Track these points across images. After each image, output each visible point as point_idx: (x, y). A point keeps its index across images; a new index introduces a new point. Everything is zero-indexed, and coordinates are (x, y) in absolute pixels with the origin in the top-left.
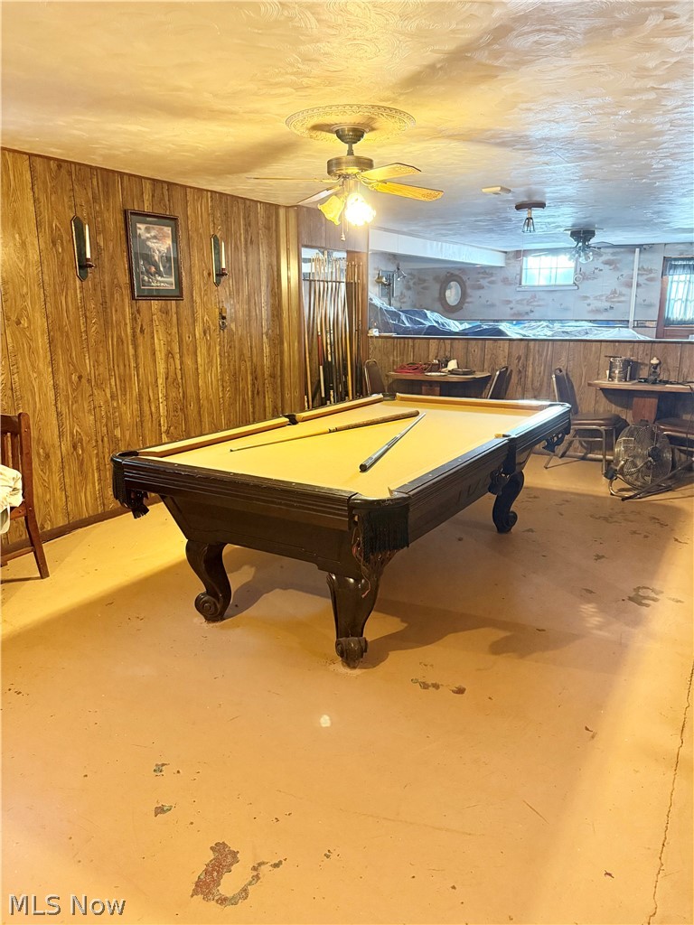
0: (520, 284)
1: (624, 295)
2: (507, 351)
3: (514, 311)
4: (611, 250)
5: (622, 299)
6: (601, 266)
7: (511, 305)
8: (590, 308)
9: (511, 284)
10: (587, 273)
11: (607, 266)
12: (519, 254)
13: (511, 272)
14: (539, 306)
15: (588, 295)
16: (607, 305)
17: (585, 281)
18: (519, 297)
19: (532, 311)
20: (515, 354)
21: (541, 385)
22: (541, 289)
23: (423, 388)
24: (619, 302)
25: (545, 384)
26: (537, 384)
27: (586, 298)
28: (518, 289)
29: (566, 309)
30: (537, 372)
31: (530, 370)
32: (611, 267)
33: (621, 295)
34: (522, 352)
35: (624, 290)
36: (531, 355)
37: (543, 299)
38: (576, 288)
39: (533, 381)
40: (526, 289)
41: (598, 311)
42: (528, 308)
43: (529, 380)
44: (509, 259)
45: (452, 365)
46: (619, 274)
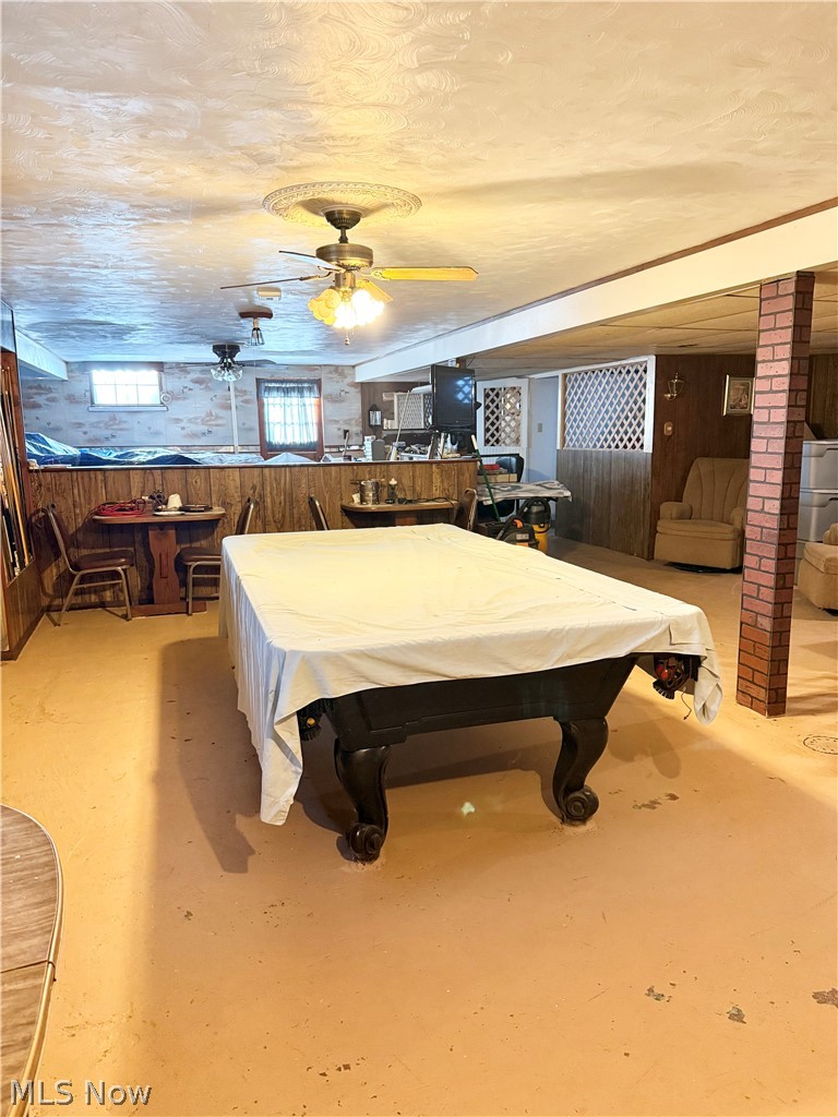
0: (92, 403)
1: (221, 418)
2: (238, 480)
3: (90, 435)
4: (199, 368)
5: (220, 422)
6: (191, 385)
7: (85, 429)
8: (184, 432)
9: (77, 402)
10: (175, 392)
11: (196, 385)
12: (85, 366)
13: (78, 388)
14: (121, 430)
15: (181, 417)
16: (204, 428)
17: (175, 402)
18: (93, 419)
19: (113, 436)
20: (249, 484)
21: (284, 516)
22: (121, 409)
23: (150, 532)
24: (217, 425)
25: (287, 514)
26: (278, 516)
27: (178, 420)
28: (91, 409)
29: (157, 433)
30: (277, 501)
31: (269, 500)
32: (202, 387)
33: (217, 417)
34: (256, 481)
35: (222, 413)
36: (268, 483)
37: (125, 422)
38: (165, 409)
39: (273, 512)
40: (101, 409)
41: (194, 435)
42: (108, 433)
43: (269, 512)
44: (71, 371)
45: (175, 501)
46: (211, 394)
